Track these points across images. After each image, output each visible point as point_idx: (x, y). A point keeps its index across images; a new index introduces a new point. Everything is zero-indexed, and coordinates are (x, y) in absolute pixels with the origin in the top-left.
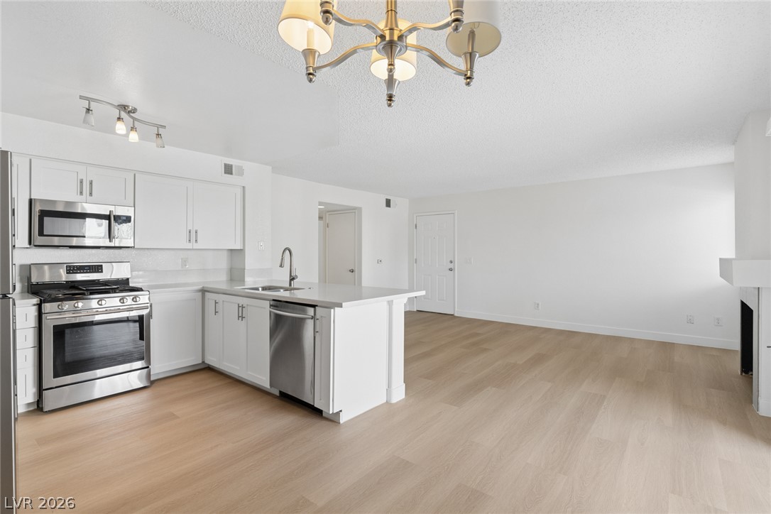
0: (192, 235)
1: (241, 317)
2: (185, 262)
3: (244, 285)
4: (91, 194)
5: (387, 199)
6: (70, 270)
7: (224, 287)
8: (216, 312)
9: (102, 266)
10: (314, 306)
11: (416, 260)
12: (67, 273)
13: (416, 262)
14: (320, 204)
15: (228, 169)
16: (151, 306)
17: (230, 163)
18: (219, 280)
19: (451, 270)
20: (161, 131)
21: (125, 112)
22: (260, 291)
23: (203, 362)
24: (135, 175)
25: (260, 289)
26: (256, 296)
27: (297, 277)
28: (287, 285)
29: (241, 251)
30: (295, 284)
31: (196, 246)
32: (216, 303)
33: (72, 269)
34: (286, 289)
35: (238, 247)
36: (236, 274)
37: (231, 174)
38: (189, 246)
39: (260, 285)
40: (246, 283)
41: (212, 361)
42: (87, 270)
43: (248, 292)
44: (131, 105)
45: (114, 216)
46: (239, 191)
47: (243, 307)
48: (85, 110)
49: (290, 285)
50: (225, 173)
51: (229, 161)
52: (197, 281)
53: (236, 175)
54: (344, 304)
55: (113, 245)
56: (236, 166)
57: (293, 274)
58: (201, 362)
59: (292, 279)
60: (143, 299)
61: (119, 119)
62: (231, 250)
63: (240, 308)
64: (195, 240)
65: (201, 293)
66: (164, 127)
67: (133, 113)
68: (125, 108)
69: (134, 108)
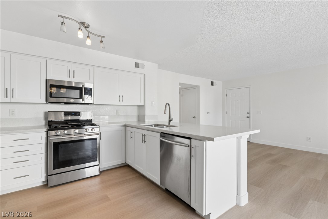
0: (121, 98)
1: (144, 141)
2: (118, 111)
3: (145, 124)
4: (74, 77)
5: (212, 82)
6: (65, 115)
7: (135, 124)
8: (131, 137)
9: (80, 112)
10: (190, 138)
11: (227, 112)
12: (64, 116)
13: (227, 114)
14: (180, 84)
15: (137, 65)
16: (100, 133)
17: (139, 62)
18: (133, 121)
19: (248, 117)
20: (103, 39)
21: (84, 26)
22: (153, 127)
23: (126, 162)
24: (94, 68)
25: (153, 125)
26: (151, 130)
27: (173, 119)
28: (167, 124)
29: (144, 107)
30: (172, 123)
31: (123, 104)
32: (131, 132)
33: (67, 114)
34: (167, 127)
35: (142, 104)
36: (141, 118)
37: (139, 67)
38: (119, 103)
39: (153, 124)
40: (146, 122)
41: (129, 162)
42: (73, 115)
43: (148, 128)
44: (87, 22)
45: (84, 88)
46: (142, 76)
47: (145, 136)
48: (61, 23)
49: (169, 124)
50: (136, 67)
51: (138, 61)
52: (123, 121)
53: (141, 68)
54: (215, 139)
55: (84, 103)
56: (141, 63)
57: (171, 118)
58: (124, 162)
59: (170, 120)
60: (97, 129)
61: (80, 29)
62: (139, 106)
63: (143, 136)
64: (122, 101)
65: (124, 127)
66: (104, 37)
67: (88, 28)
68: (83, 24)
69: (88, 25)
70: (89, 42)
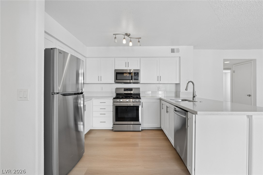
0: (159, 78)
1: (167, 112)
2: (159, 88)
4: (128, 67)
6: (124, 90)
8: (162, 108)
9: (132, 89)
15: (173, 51)
20: (140, 40)
21: (127, 36)
24: (140, 58)
28: (191, 100)
29: (179, 84)
32: (162, 105)
33: (126, 89)
36: (178, 94)
38: (158, 82)
42: (129, 90)
43: (169, 101)
44: (128, 33)
45: (134, 73)
46: (178, 59)
47: (168, 107)
48: (115, 38)
49: (193, 99)
51: (173, 47)
53: (176, 52)
54: (199, 113)
55: (134, 82)
56: (176, 49)
57: (195, 95)
58: (160, 127)
59: (194, 97)
61: (124, 38)
62: (177, 84)
64: (160, 80)
65: (159, 100)
66: (140, 38)
67: (130, 35)
68: (126, 34)
69: (130, 34)
70: (131, 44)
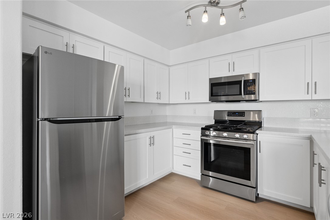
4: (234, 71)
6: (229, 114)
9: (244, 112)
21: (212, 6)
24: (259, 50)
42: (237, 115)
45: (244, 81)
61: (204, 12)
70: (223, 21)
